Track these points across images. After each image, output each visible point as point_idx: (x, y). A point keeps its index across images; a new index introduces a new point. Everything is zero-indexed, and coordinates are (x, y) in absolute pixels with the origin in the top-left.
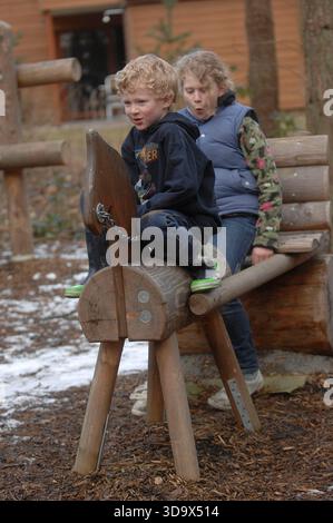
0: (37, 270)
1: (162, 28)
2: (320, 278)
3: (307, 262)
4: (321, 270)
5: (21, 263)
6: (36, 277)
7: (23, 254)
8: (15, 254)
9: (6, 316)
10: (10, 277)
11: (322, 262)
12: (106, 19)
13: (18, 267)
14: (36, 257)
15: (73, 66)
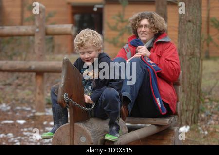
0: (45, 120)
1: (119, 16)
2: (171, 138)
3: (166, 129)
4: (172, 134)
5: (39, 116)
6: (45, 123)
7: (40, 112)
8: (36, 112)
9: (28, 140)
10: (33, 122)
11: (173, 130)
12: (95, 9)
13: (37, 118)
14: (47, 114)
15: (72, 28)
